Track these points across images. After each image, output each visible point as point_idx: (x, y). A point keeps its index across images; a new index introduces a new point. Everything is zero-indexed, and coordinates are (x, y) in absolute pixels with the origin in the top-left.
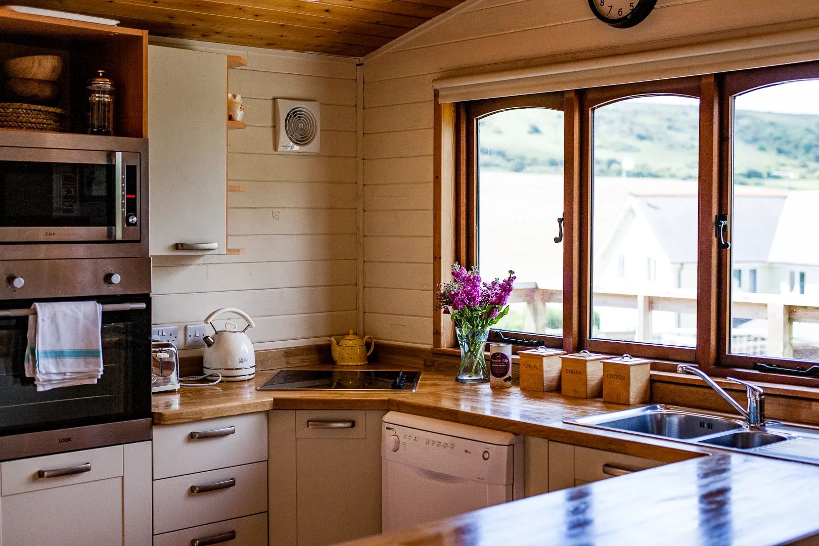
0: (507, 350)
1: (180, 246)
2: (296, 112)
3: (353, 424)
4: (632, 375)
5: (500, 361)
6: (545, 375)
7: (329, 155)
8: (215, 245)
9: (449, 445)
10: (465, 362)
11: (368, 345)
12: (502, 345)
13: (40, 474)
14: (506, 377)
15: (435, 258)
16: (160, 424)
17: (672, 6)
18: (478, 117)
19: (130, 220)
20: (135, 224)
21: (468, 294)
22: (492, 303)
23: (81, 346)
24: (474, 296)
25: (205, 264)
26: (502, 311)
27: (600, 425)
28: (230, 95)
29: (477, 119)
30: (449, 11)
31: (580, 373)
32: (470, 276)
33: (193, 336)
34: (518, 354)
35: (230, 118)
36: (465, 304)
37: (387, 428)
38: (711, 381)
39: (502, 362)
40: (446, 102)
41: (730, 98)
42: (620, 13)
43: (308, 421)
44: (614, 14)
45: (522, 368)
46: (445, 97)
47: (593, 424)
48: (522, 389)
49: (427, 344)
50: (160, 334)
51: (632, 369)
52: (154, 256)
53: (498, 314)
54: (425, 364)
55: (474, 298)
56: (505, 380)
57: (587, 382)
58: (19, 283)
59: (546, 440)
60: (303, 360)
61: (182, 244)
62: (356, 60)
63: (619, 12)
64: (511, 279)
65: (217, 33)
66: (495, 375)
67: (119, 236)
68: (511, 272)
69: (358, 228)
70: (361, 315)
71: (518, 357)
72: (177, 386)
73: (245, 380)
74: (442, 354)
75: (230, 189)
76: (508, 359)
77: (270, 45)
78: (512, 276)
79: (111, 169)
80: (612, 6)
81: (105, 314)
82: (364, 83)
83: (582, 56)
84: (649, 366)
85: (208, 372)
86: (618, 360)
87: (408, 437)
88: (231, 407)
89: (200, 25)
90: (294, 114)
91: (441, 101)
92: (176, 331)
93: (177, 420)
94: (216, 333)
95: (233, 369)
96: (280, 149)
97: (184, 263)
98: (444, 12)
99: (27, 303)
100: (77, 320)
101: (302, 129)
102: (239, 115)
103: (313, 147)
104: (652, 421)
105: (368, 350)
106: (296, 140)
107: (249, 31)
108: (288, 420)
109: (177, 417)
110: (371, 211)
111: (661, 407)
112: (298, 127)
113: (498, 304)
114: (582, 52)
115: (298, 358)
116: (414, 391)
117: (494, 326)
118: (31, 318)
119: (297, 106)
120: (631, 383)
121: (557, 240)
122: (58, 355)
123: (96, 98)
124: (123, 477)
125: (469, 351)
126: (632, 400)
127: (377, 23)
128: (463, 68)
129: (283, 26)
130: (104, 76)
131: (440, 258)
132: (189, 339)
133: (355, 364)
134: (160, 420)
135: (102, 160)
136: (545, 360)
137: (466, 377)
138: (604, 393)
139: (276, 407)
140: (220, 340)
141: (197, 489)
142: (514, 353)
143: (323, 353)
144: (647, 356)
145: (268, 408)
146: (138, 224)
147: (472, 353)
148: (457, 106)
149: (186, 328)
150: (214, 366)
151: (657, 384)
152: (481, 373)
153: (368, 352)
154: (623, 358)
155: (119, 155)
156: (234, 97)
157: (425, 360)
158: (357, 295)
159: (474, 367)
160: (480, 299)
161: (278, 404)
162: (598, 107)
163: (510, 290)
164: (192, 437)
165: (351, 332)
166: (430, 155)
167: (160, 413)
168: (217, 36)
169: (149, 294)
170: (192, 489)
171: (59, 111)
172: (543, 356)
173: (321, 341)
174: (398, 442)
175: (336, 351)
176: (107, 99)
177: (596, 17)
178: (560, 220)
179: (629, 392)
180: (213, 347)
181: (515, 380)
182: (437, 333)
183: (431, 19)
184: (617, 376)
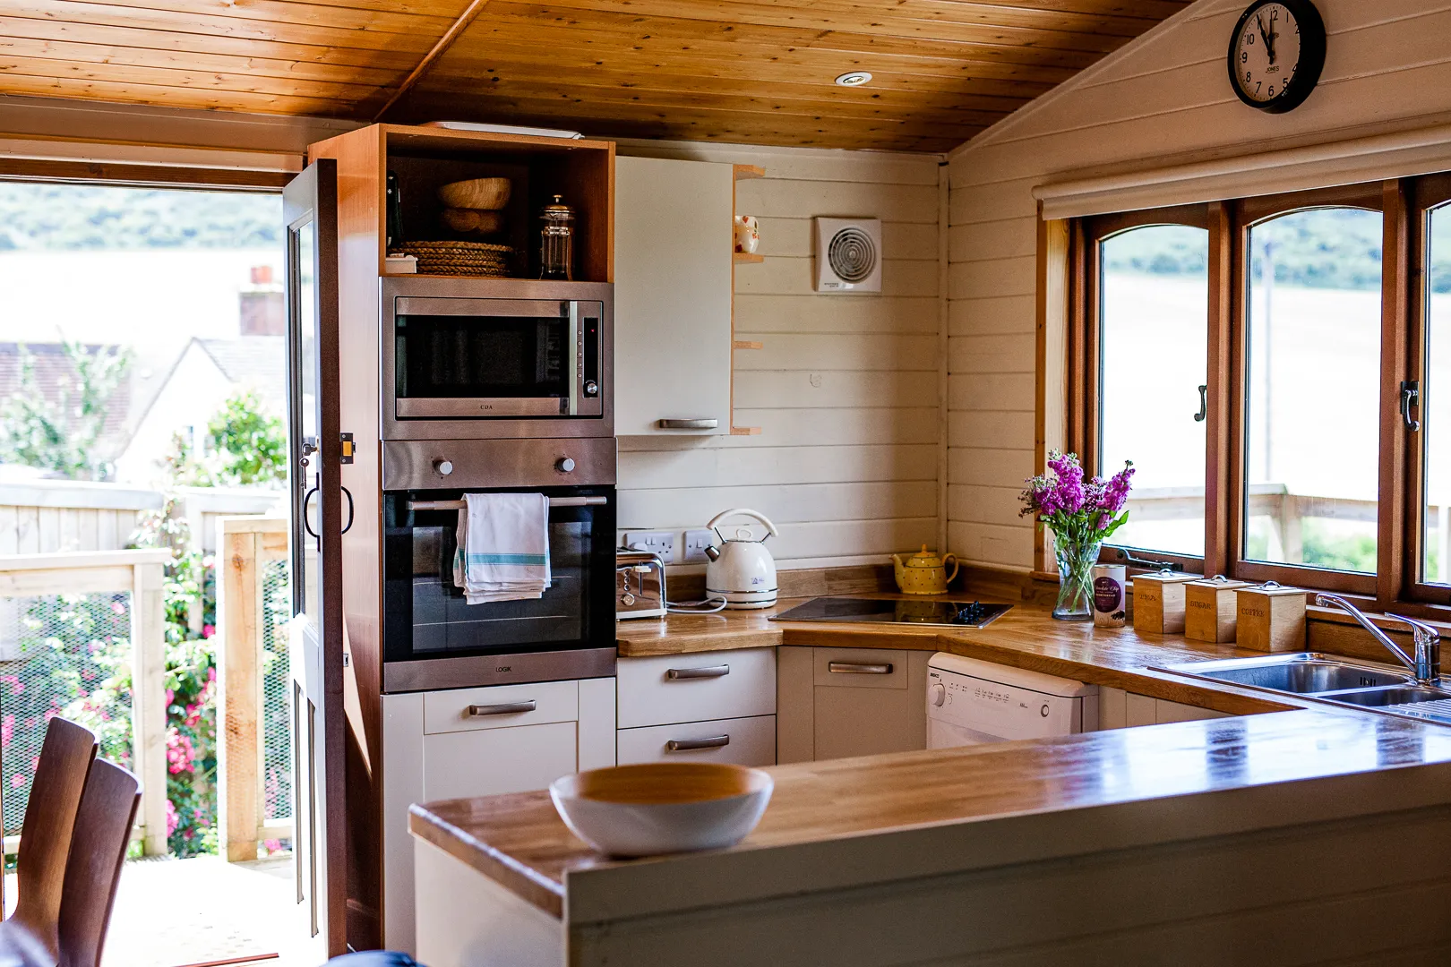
0: (1118, 573)
1: (665, 423)
2: (847, 234)
3: (890, 669)
4: (1273, 609)
5: (1106, 589)
6: (1166, 610)
7: (895, 296)
8: (714, 423)
9: (1002, 697)
10: (1064, 591)
11: (949, 568)
12: (1112, 566)
13: (472, 710)
14: (1115, 612)
15: (1037, 442)
16: (626, 656)
17: (1340, 81)
18: (1101, 239)
19: (589, 389)
20: (595, 395)
21: (1064, 493)
22: (1100, 507)
23: (522, 550)
24: (1072, 495)
25: (712, 448)
26: (1117, 518)
27: (1203, 674)
28: (738, 218)
29: (1100, 242)
30: (1058, 87)
31: (1208, 606)
32: (1066, 468)
33: (694, 547)
34: (1132, 580)
35: (739, 249)
36: (1058, 507)
37: (932, 675)
38: (1364, 617)
39: (1109, 590)
40: (1055, 217)
41: (1423, 213)
42: (1271, 93)
43: (830, 663)
44: (1264, 94)
45: (1136, 599)
46: (1051, 210)
47: (1194, 673)
48: (1137, 631)
49: (1025, 566)
50: (649, 542)
51: (1273, 601)
52: (621, 437)
53: (1108, 522)
54: (1023, 596)
55: (1073, 499)
56: (1114, 616)
57: (1217, 621)
58: (446, 468)
59: (1124, 692)
60: (853, 586)
61: (668, 421)
62: (938, 158)
63: (1270, 90)
64: (1127, 474)
65: (728, 131)
66: (1100, 609)
67: (573, 410)
68: (1128, 463)
69: (940, 399)
70: (944, 523)
71: (1131, 584)
72: (663, 612)
73: (761, 609)
74: (1045, 581)
75: (736, 346)
76: (1118, 586)
77: (807, 143)
78: (1130, 468)
79: (565, 322)
80: (1260, 83)
81: (552, 509)
82: (950, 189)
83: (1227, 152)
84: (1304, 598)
85: (711, 596)
86: (1257, 589)
87: (954, 686)
88: (723, 639)
89: (702, 122)
90: (842, 239)
91: (1045, 217)
92: (671, 539)
93: (653, 652)
94: (724, 543)
95: (745, 592)
96: (822, 288)
97: (684, 446)
98: (1050, 88)
99: (456, 494)
100: (517, 517)
101: (854, 259)
102: (752, 245)
103: (870, 284)
104: (1289, 673)
105: (949, 575)
106: (847, 275)
107: (774, 126)
108: (801, 660)
109: (648, 648)
110: (960, 374)
111: (1312, 655)
112: (848, 256)
113: (1109, 507)
114: (1225, 146)
115: (848, 582)
116: (981, 627)
117: (1107, 541)
118: (461, 512)
119: (845, 228)
120: (1272, 621)
121: (1198, 418)
122: (493, 559)
123: (551, 230)
124: (577, 722)
125: (1071, 575)
126: (1273, 646)
127: (955, 108)
128: (1077, 169)
129: (818, 118)
130: (562, 203)
131: (1044, 443)
132: (689, 551)
133: (927, 593)
134: (626, 650)
135: (554, 313)
136: (1165, 588)
137: (1064, 612)
138: (1238, 635)
139: (786, 643)
140: (726, 552)
141: (676, 745)
142: (1128, 579)
143: (884, 576)
144: (1301, 584)
145: (775, 642)
146: (600, 394)
147: (1074, 578)
148: (1072, 223)
149: (684, 536)
150: (719, 588)
151: (1315, 625)
152: (1088, 606)
153: (948, 577)
154: (1265, 586)
155: (574, 307)
156: (745, 220)
157: (1023, 589)
158: (938, 496)
159: (1077, 597)
160: (1082, 501)
161: (790, 639)
162: (1255, 225)
163: (1126, 488)
164: (670, 676)
165: (924, 547)
166: (1030, 295)
167: (627, 642)
168: (729, 136)
169: (614, 486)
170: (670, 745)
171: (504, 248)
172: (1162, 582)
173: (881, 560)
174: (942, 694)
175: (902, 574)
176: (564, 231)
177: (1238, 98)
178: (1202, 389)
179: (1268, 634)
180: (718, 561)
181: (1128, 617)
182: (1039, 550)
183: (1034, 98)
184: (1255, 612)
